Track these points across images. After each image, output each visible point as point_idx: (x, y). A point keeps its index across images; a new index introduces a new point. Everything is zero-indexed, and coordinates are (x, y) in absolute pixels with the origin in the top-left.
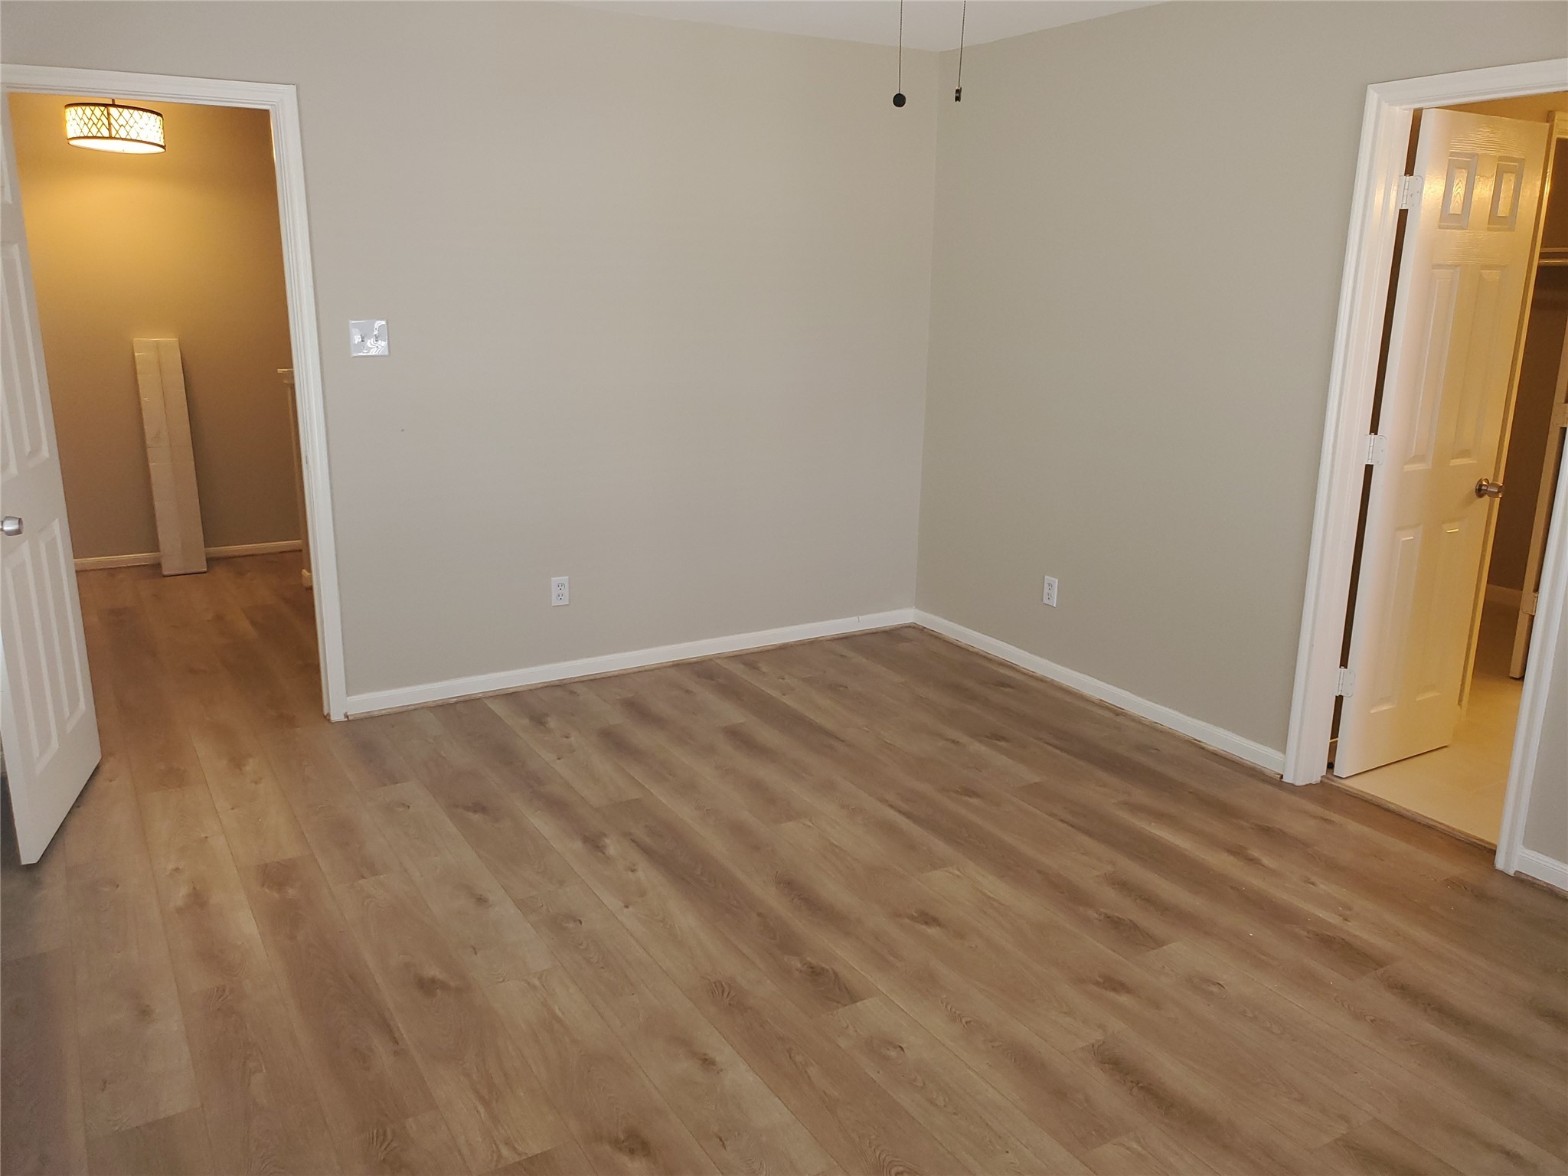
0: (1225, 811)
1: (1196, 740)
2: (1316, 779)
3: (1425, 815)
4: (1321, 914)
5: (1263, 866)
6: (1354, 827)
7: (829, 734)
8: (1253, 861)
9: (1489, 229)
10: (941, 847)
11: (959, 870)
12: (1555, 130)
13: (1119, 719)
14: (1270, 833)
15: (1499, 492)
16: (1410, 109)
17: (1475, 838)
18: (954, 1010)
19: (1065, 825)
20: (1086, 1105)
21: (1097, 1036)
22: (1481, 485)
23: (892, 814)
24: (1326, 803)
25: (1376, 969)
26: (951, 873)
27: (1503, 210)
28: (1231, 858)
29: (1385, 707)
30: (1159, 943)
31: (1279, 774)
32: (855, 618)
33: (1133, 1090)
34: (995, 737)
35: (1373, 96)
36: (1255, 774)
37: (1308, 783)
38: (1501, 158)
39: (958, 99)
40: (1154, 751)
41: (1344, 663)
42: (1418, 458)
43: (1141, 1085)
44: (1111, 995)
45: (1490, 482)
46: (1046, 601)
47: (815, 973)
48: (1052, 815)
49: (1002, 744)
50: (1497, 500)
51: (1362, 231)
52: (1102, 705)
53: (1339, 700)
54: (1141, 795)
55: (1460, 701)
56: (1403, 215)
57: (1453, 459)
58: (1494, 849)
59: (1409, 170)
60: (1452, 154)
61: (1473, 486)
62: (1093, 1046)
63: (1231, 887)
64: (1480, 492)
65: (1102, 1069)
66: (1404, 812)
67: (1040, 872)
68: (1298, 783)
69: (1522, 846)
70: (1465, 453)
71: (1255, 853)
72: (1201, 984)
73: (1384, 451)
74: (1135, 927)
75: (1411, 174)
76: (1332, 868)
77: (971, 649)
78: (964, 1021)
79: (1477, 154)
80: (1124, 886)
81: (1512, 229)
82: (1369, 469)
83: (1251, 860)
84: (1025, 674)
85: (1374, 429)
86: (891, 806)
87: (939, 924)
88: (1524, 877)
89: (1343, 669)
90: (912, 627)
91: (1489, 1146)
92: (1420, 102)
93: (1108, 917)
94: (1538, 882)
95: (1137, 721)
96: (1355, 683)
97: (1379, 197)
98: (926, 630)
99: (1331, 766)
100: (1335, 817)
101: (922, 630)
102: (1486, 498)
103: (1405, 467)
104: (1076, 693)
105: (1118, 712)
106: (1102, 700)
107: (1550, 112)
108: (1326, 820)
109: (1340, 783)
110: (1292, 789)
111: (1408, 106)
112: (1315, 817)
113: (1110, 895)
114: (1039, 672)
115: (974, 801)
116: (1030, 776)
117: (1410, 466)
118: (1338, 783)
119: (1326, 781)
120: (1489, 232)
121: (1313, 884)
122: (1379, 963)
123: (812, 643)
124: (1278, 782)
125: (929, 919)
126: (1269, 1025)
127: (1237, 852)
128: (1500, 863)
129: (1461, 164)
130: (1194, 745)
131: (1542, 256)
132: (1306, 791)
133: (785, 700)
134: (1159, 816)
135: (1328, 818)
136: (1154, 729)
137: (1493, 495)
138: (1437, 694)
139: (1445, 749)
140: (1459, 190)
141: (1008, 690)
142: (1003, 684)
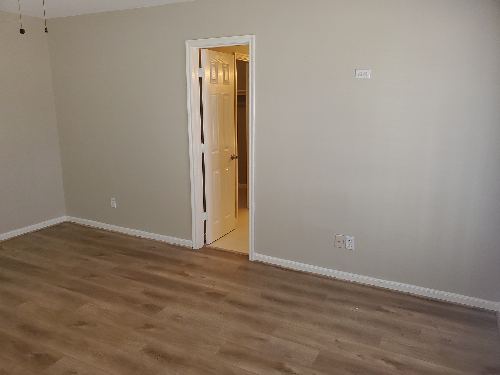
0: (177, 262)
1: (166, 242)
2: (202, 246)
3: (231, 250)
4: (208, 286)
5: (190, 276)
6: (213, 258)
7: (35, 267)
8: (187, 275)
9: (223, 84)
10: (84, 297)
11: (91, 303)
12: (236, 57)
13: (142, 240)
14: (191, 266)
15: (237, 158)
16: (198, 48)
17: (244, 253)
18: (94, 352)
19: (127, 279)
20: (143, 368)
21: (145, 345)
22: (232, 156)
23: (64, 290)
24: (205, 253)
25: (223, 298)
26: (89, 305)
27: (226, 79)
28: (180, 276)
29: (217, 222)
30: (161, 309)
31: (191, 247)
32: (43, 223)
33: (158, 358)
34: (100, 255)
35: (187, 43)
36: (184, 248)
37: (200, 248)
38: (223, 64)
39: (46, 32)
40: (153, 248)
41: (205, 211)
42: (215, 150)
43: (160, 356)
44: (148, 330)
45: (234, 155)
46: (112, 206)
47: (38, 357)
48: (123, 276)
49: (103, 257)
50: (237, 160)
51: (190, 84)
52: (135, 237)
53: (205, 222)
54: (151, 263)
55: (236, 217)
56: (201, 79)
57: (224, 149)
58: (248, 255)
59: (200, 66)
60: (211, 62)
61: (230, 157)
62: (144, 348)
63: (181, 285)
64: (232, 158)
65: (148, 355)
66: (226, 250)
67: (120, 296)
68: (197, 249)
69: (254, 253)
70: (227, 148)
71: (187, 273)
72: (176, 318)
73: (206, 148)
74: (153, 306)
75: (201, 67)
76: (209, 271)
77: (89, 226)
78: (98, 355)
79: (217, 63)
80: (148, 293)
81: (229, 84)
82: (203, 154)
83: (186, 275)
84: (108, 231)
85: (203, 142)
86: (64, 288)
87: (86, 324)
88: (256, 261)
89: (205, 213)
90: (66, 222)
91: (256, 339)
92: (200, 46)
93: (144, 305)
94: (259, 262)
95: (147, 240)
96: (208, 216)
97: (193, 75)
98: (71, 223)
99: (205, 241)
100: (208, 256)
101: (70, 223)
102: (234, 160)
103: (213, 152)
104: (127, 235)
105: (141, 238)
106: (135, 235)
107: (234, 52)
108: (206, 258)
109: (209, 246)
110: (196, 251)
111: (197, 48)
112: (203, 258)
113: (144, 298)
114: (114, 230)
115: (95, 278)
116: (114, 265)
117: (214, 152)
118: (208, 246)
119: (204, 246)
120: (223, 85)
121: (204, 278)
122: (224, 296)
123: (26, 235)
124: (191, 250)
125: (82, 323)
126: (196, 324)
127: (182, 274)
128: (250, 259)
129: (214, 66)
130: (166, 243)
131: (237, 92)
132: (200, 250)
133: (16, 258)
134: (157, 268)
135: (206, 257)
136: (153, 241)
137: (236, 159)
138: (230, 216)
139: (234, 230)
140: (214, 73)
141: (104, 238)
142: (102, 236)
